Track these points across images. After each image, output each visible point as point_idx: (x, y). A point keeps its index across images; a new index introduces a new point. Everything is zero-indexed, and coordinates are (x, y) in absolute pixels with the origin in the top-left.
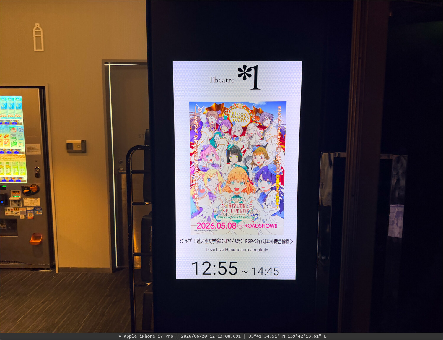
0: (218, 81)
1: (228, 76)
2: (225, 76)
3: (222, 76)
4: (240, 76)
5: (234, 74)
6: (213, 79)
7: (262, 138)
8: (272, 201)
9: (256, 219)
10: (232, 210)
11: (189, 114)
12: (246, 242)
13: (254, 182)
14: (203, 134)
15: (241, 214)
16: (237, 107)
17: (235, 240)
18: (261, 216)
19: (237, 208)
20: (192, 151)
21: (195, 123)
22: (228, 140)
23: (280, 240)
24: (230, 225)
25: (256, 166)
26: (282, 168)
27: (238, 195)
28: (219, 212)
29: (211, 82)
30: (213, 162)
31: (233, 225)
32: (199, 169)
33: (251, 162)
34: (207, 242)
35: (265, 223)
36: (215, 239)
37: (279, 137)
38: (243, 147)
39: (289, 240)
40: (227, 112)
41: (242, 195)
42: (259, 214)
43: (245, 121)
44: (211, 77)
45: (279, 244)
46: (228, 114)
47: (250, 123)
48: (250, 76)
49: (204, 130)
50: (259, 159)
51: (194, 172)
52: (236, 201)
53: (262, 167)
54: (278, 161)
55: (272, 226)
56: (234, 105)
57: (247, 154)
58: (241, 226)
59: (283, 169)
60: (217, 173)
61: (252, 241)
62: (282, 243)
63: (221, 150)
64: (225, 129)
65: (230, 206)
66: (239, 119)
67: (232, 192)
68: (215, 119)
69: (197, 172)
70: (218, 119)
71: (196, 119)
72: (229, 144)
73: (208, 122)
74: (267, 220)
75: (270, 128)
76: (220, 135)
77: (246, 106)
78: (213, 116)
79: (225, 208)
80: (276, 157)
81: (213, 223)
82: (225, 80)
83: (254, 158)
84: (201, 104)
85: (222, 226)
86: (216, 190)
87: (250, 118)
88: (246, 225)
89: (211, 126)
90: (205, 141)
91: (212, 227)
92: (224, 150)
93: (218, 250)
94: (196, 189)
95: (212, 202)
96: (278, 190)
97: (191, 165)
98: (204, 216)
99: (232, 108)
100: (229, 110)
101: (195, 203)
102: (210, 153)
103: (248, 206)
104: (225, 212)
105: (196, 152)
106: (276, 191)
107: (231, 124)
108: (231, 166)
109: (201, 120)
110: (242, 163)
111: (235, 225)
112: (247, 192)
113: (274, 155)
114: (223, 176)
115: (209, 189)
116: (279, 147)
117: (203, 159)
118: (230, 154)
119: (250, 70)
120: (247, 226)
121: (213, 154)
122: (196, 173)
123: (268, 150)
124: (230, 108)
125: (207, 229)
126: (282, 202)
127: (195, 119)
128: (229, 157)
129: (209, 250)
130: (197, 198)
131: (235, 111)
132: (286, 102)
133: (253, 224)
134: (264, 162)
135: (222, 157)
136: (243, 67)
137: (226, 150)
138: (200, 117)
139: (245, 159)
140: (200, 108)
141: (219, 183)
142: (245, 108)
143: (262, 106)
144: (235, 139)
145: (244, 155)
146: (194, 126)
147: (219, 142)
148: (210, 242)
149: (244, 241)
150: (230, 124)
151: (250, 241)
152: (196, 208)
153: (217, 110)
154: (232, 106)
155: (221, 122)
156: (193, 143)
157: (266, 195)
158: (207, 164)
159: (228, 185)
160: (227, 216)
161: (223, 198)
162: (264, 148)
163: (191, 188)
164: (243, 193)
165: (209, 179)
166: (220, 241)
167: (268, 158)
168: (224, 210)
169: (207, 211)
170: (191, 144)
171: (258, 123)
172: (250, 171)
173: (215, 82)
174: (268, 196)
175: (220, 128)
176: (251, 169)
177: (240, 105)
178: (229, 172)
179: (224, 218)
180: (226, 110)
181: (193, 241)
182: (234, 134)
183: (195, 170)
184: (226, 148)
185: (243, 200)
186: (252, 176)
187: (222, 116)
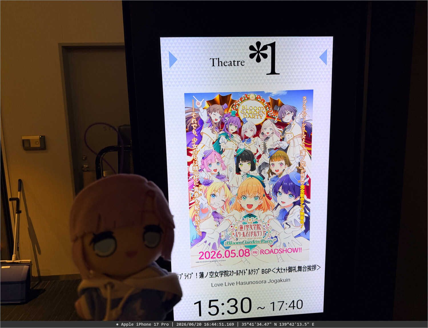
0: (223, 64)
1: (236, 57)
2: (232, 57)
3: (228, 57)
4: (252, 56)
5: (243, 54)
6: (216, 62)
7: (282, 138)
8: (295, 220)
9: (275, 242)
10: (244, 233)
11: (184, 110)
12: (263, 272)
13: (272, 195)
14: (204, 136)
15: (255, 237)
16: (248, 99)
17: (248, 271)
18: (282, 239)
19: (250, 231)
20: (190, 159)
21: (193, 122)
22: (237, 143)
23: (305, 267)
24: (241, 252)
25: (274, 176)
26: (307, 176)
27: (251, 213)
28: (228, 237)
29: (213, 65)
30: (219, 173)
31: (246, 252)
32: (199, 183)
33: (267, 170)
34: (212, 276)
35: (286, 248)
36: (223, 272)
37: (304, 136)
38: (257, 151)
39: (316, 266)
40: (235, 106)
41: (256, 213)
42: (278, 236)
43: (259, 117)
44: (213, 59)
45: (303, 271)
46: (237, 108)
47: (266, 119)
48: (265, 56)
49: (206, 130)
50: (278, 166)
51: (194, 187)
52: (249, 221)
53: (281, 176)
54: (302, 168)
55: (295, 250)
56: (245, 96)
57: (262, 161)
58: (256, 252)
59: (308, 178)
60: (223, 187)
61: (269, 270)
62: (307, 270)
63: (228, 157)
64: (233, 128)
65: (242, 228)
66: (251, 115)
67: (244, 209)
68: (220, 115)
69: (198, 186)
70: (223, 115)
71: (194, 116)
72: (238, 148)
73: (210, 120)
74: (289, 243)
75: (292, 126)
76: (227, 137)
77: (260, 97)
78: (216, 112)
79: (234, 230)
80: (299, 163)
81: (220, 251)
82: (233, 63)
83: (271, 166)
84: (200, 96)
85: (231, 255)
86: (223, 209)
87: (265, 113)
88: (262, 252)
89: (215, 125)
90: (207, 145)
91: (219, 256)
92: (233, 156)
93: (227, 284)
94: (196, 208)
95: (218, 224)
96: (303, 204)
97: (188, 178)
98: (208, 243)
99: (242, 100)
100: (239, 103)
101: (196, 227)
102: (213, 160)
103: (265, 227)
104: (235, 236)
105: (195, 161)
106: (300, 206)
107: (241, 121)
108: (242, 176)
109: (201, 117)
110: (255, 173)
111: (248, 252)
112: (263, 208)
113: (298, 160)
114: (231, 190)
115: (213, 208)
116: (304, 150)
117: (204, 170)
118: (241, 161)
119: (265, 48)
120: (264, 252)
121: (218, 163)
122: (196, 187)
123: (290, 154)
124: (239, 100)
125: (212, 260)
126: (308, 219)
127: (192, 117)
128: (239, 165)
129: (216, 285)
130: (199, 221)
131: (247, 104)
132: (313, 90)
133: (272, 250)
134: (284, 170)
135: (230, 165)
136: (256, 45)
137: (235, 156)
138: (200, 114)
139: (260, 167)
140: (199, 102)
141: (227, 200)
142: (259, 99)
143: (282, 96)
144: (247, 141)
145: (258, 161)
146: (192, 125)
147: (225, 146)
148: (217, 276)
149: (260, 271)
150: (239, 121)
151: (268, 271)
152: (196, 234)
153: (222, 104)
154: (242, 98)
155: (227, 120)
156: (191, 149)
157: (288, 212)
158: (211, 175)
159: (238, 201)
160: (238, 241)
161: (232, 219)
162: (284, 152)
163: (190, 208)
164: (257, 211)
165: (214, 195)
166: (229, 273)
167: (289, 164)
168: (233, 234)
169: (211, 236)
170: (188, 150)
171: (276, 120)
172: (266, 182)
173: (219, 65)
174: (290, 213)
175: (226, 127)
176: (268, 179)
177: (252, 96)
178: (239, 184)
179: (234, 243)
180: (235, 104)
181: (194, 275)
182: (245, 135)
183: (195, 184)
184: (235, 153)
185: (258, 219)
186: (269, 188)
187: (229, 111)
